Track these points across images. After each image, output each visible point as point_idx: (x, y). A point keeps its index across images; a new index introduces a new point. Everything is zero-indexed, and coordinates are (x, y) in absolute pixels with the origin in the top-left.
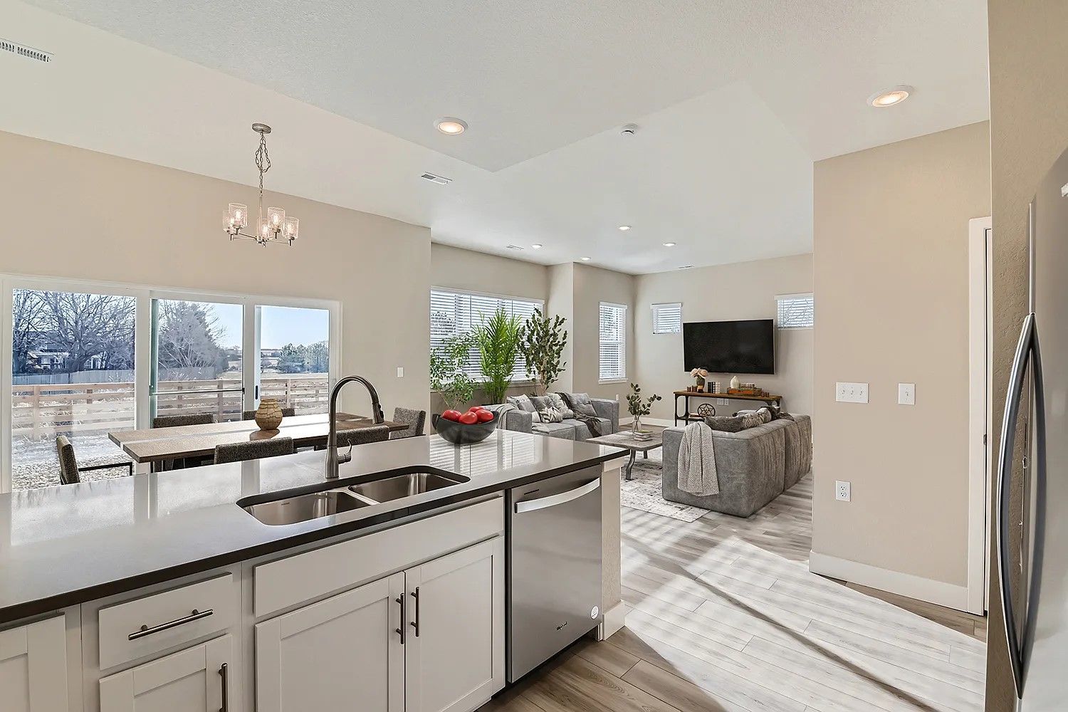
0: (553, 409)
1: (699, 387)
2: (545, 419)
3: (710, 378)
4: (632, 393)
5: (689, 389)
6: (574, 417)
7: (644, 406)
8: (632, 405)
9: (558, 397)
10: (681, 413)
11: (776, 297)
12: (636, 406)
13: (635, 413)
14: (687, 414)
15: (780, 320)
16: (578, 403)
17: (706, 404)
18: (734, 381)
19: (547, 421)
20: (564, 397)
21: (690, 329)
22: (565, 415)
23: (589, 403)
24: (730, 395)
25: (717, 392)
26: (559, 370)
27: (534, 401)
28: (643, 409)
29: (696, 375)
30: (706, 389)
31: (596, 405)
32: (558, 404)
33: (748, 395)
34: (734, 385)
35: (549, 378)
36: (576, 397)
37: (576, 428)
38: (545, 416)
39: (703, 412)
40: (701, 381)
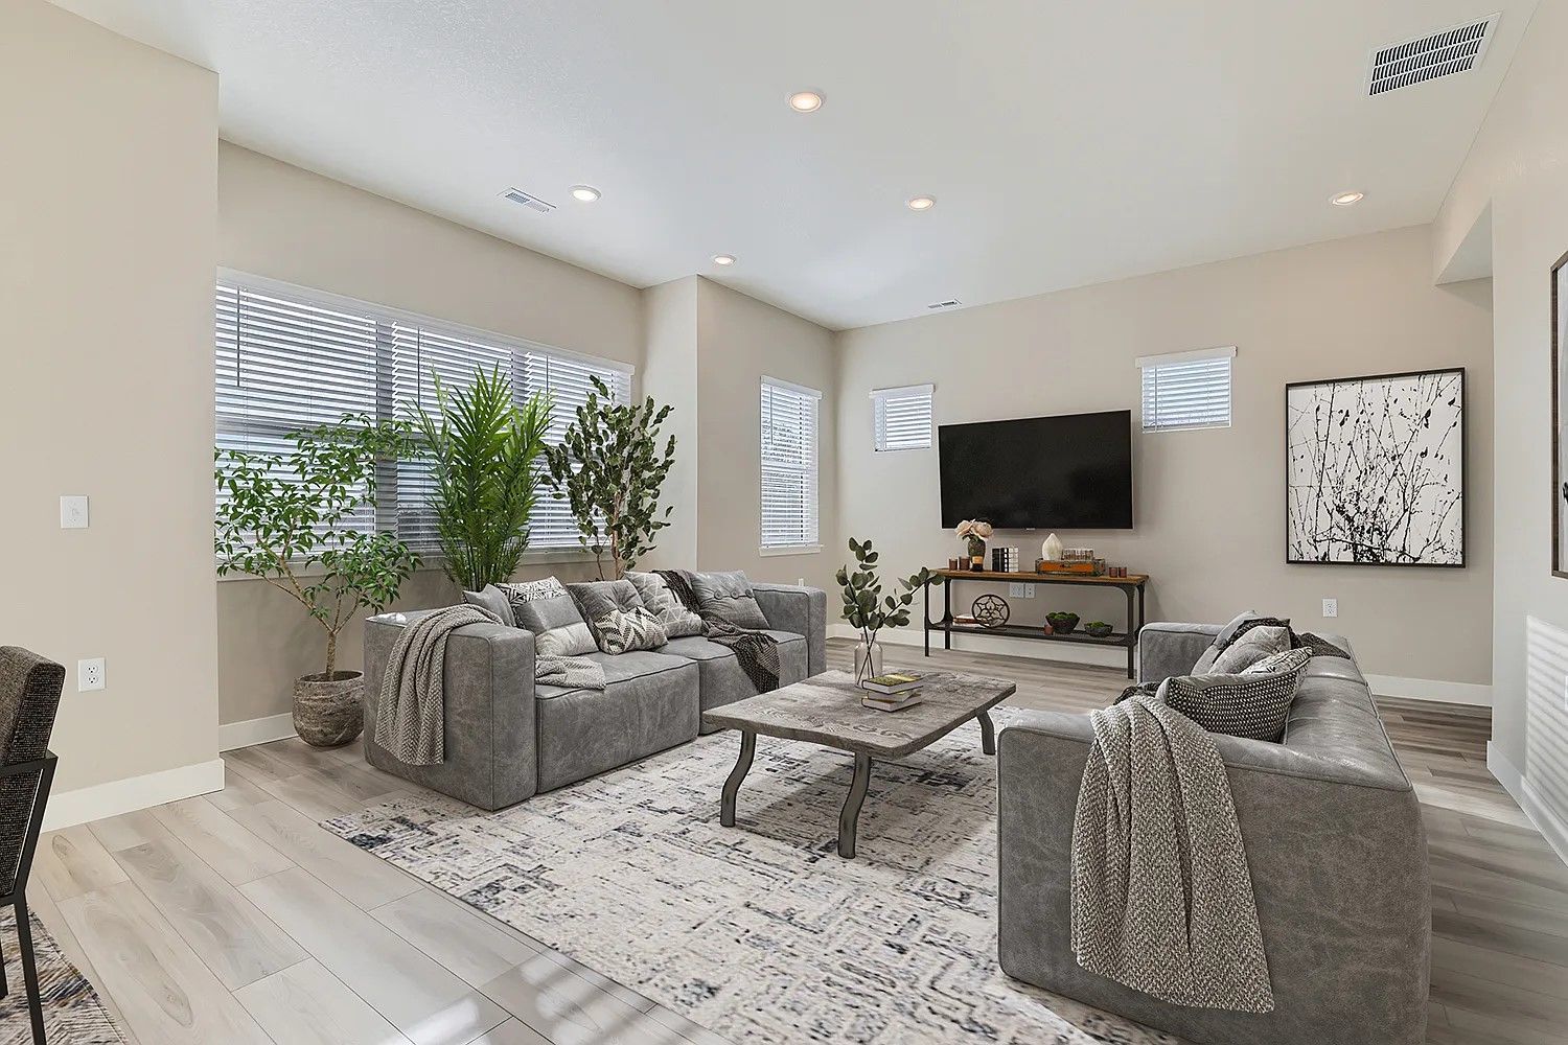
0: (638, 612)
1: (975, 560)
2: (611, 642)
3: (993, 540)
4: (854, 566)
5: (953, 564)
6: (702, 632)
7: (890, 602)
8: (854, 598)
9: (659, 581)
10: (937, 616)
11: (1139, 362)
12: (869, 601)
13: (862, 621)
14: (948, 618)
15: (1146, 414)
16: (718, 596)
17: (990, 596)
18: (1051, 546)
19: (614, 648)
20: (675, 581)
21: (951, 438)
22: (675, 627)
23: (748, 595)
24: (1042, 574)
25: (1013, 567)
26: (659, 526)
27: (579, 595)
28: (887, 610)
29: (968, 535)
30: (988, 562)
31: (765, 600)
32: (656, 599)
33: (1081, 574)
34: (1051, 552)
35: (632, 545)
36: (710, 582)
37: (703, 666)
38: (609, 636)
39: (984, 613)
40: (978, 547)
